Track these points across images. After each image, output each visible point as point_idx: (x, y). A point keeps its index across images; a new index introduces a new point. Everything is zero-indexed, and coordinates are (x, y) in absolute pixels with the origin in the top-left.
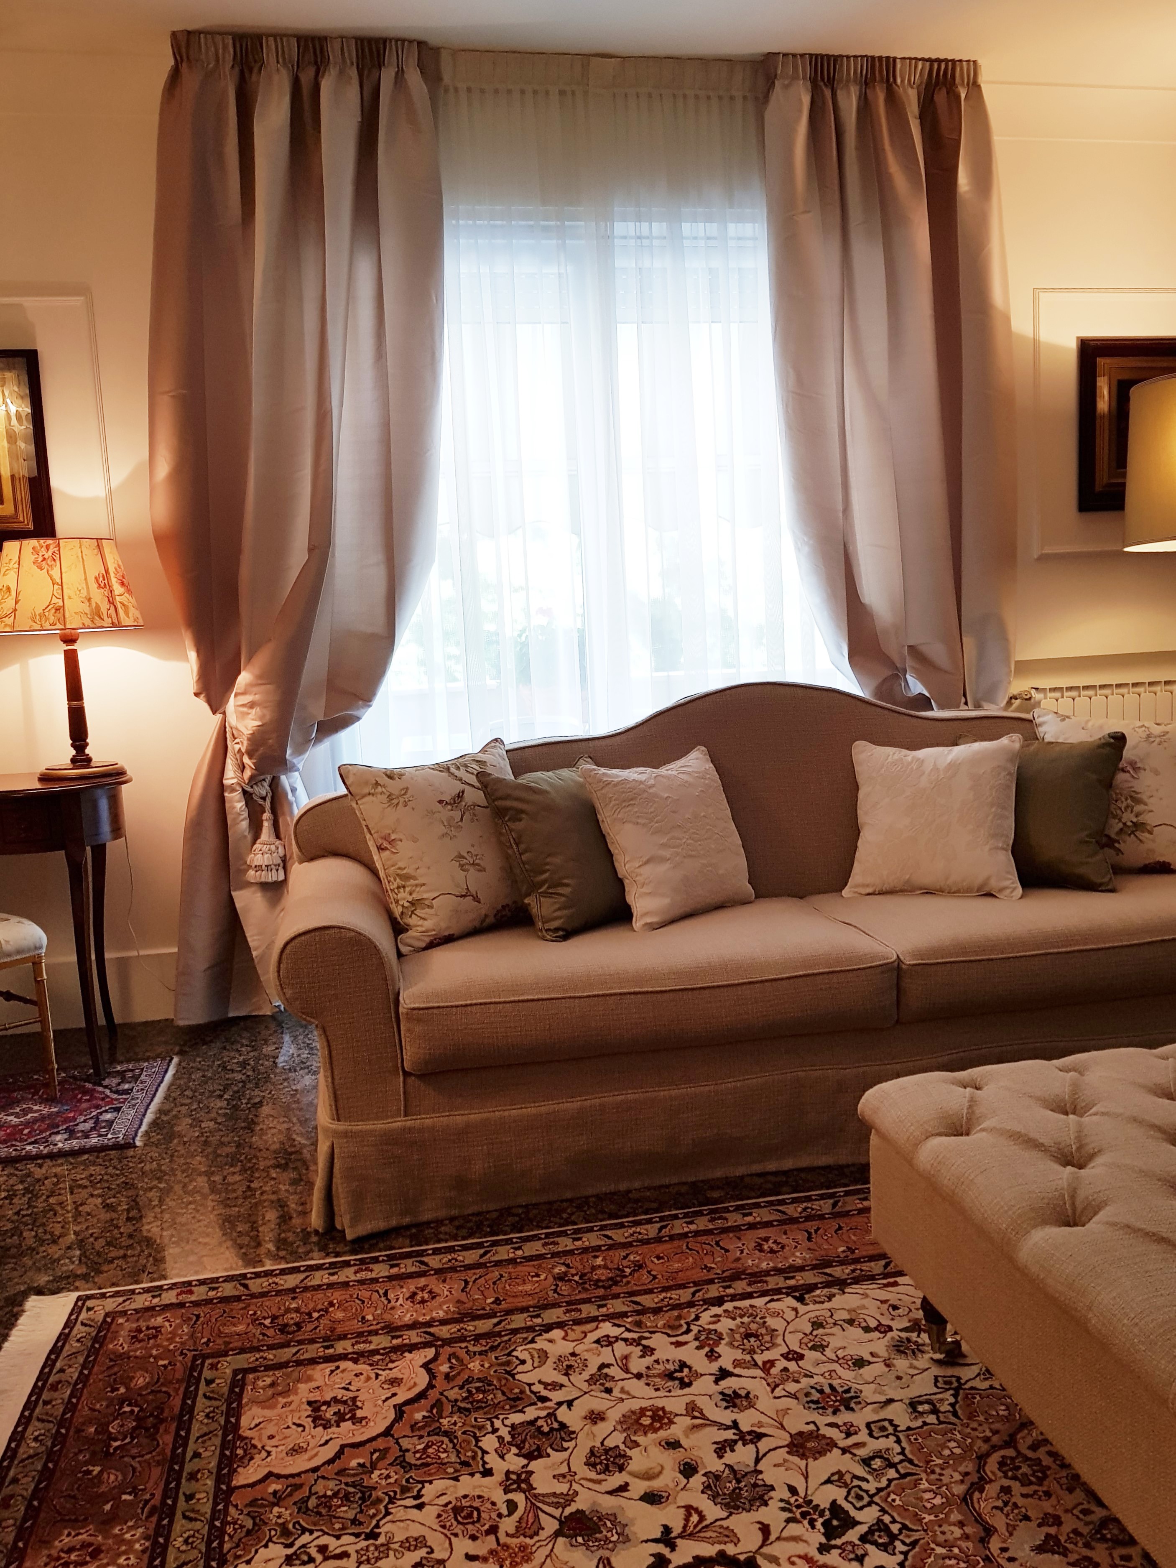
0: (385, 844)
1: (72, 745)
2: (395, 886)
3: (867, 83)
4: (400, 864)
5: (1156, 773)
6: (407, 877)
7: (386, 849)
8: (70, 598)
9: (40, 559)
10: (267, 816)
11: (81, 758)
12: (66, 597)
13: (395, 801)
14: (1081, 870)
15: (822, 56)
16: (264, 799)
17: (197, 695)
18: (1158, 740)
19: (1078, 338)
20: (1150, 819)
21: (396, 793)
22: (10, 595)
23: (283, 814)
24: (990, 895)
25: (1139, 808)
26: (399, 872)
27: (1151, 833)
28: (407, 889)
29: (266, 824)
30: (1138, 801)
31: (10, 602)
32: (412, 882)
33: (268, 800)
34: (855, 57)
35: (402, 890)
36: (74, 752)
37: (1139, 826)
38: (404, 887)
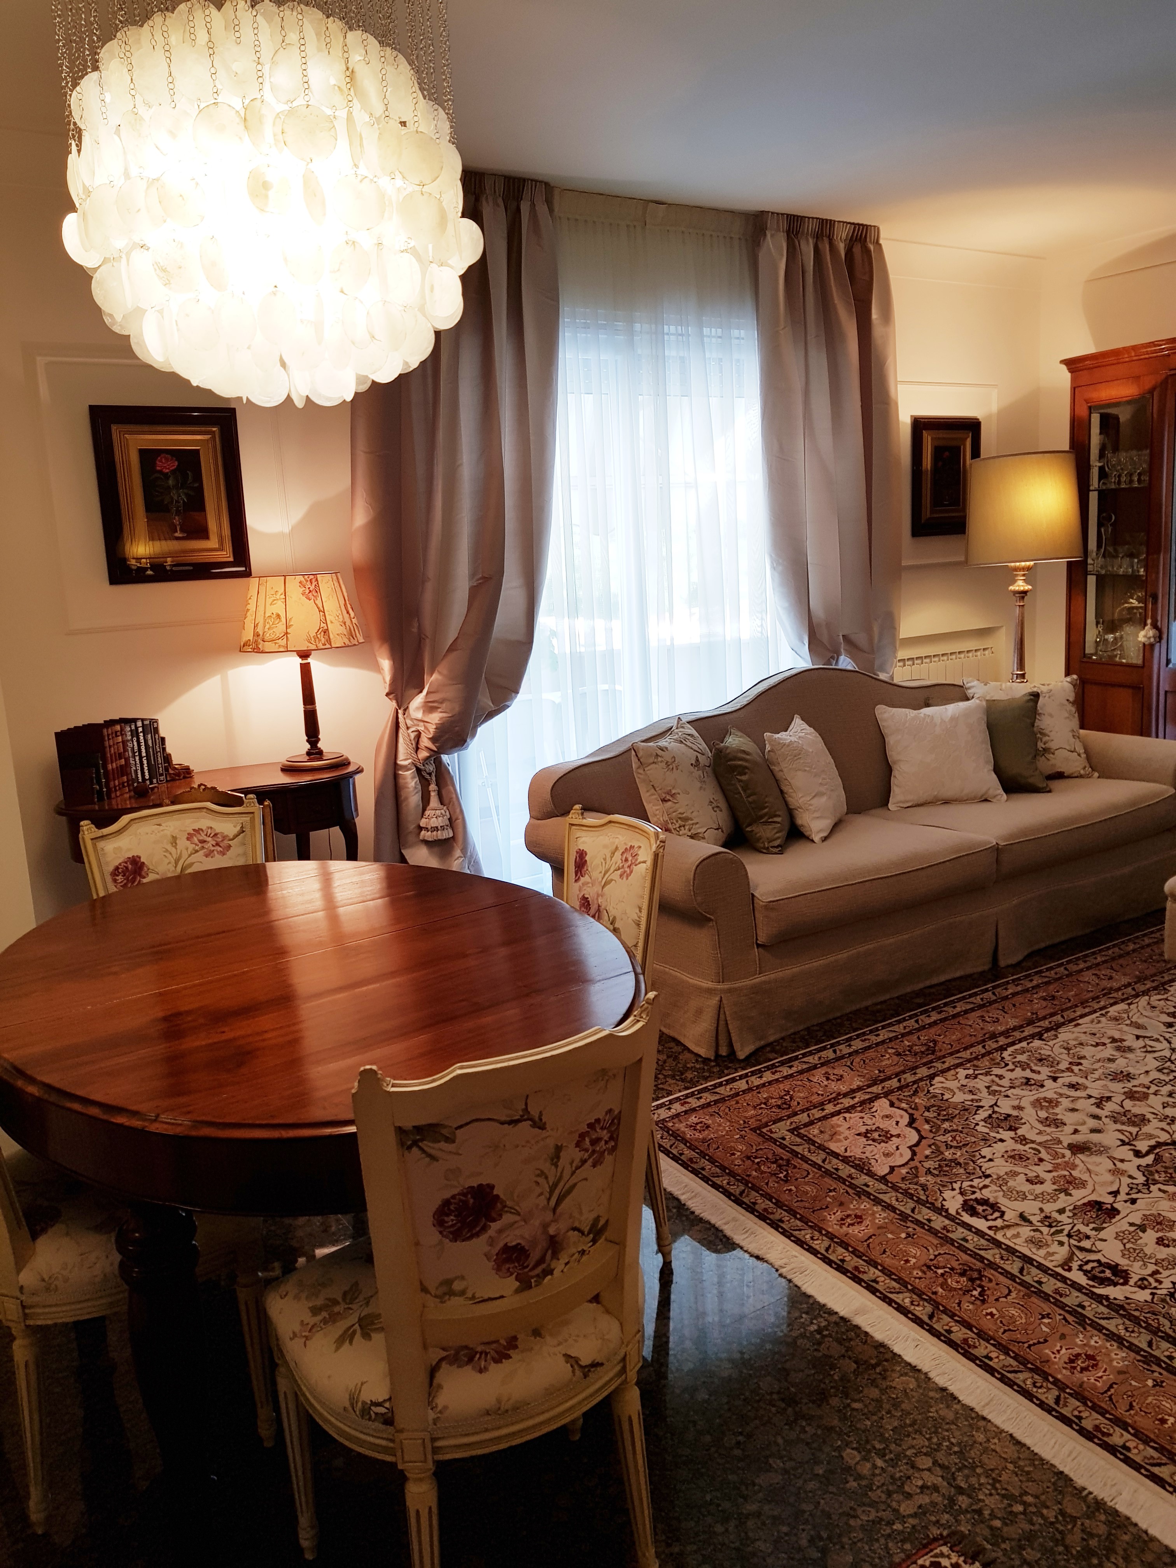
0: (668, 797)
1: (307, 741)
2: (678, 825)
3: (818, 237)
4: (680, 811)
5: (1051, 715)
6: (686, 819)
7: (669, 800)
8: (332, 622)
9: (307, 591)
10: (433, 787)
11: (315, 752)
12: (328, 622)
13: (671, 767)
14: (1031, 780)
15: (794, 216)
16: (430, 774)
17: (387, 695)
18: (1047, 695)
19: (912, 416)
20: (1053, 745)
21: (670, 761)
22: (280, 620)
23: (447, 785)
24: (986, 800)
25: (1045, 739)
26: (680, 816)
27: (1053, 754)
28: (687, 827)
29: (432, 794)
30: (1045, 735)
31: (281, 627)
32: (690, 822)
33: (433, 775)
34: (813, 218)
35: (682, 828)
36: (308, 746)
37: (1046, 750)
38: (684, 826)
